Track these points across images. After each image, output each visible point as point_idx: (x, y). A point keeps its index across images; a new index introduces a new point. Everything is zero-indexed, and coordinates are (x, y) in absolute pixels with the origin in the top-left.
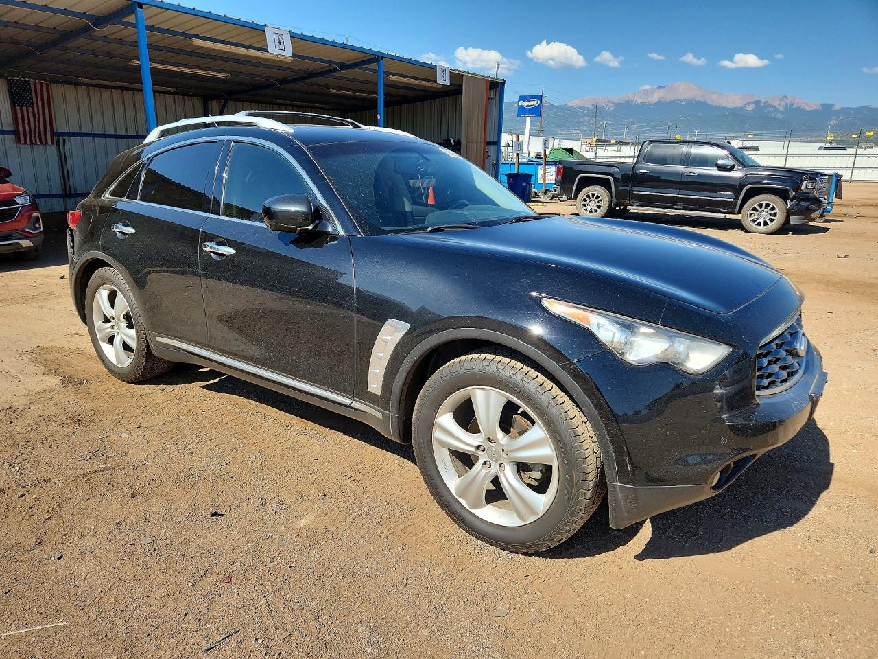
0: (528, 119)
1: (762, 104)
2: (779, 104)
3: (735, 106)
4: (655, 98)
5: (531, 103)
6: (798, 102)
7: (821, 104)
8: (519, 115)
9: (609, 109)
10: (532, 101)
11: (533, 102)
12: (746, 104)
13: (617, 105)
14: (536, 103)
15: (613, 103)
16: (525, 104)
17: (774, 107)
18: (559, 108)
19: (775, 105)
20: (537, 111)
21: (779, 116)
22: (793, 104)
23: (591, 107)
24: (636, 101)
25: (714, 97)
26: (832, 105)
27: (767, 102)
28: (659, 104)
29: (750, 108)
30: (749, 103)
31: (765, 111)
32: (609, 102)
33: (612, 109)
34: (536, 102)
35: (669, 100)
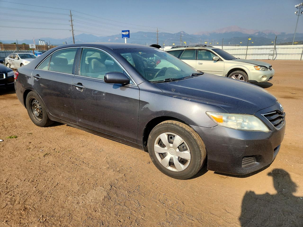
0: (126, 39)
1: (261, 33)
2: (267, 33)
3: (251, 34)
4: (224, 31)
5: (126, 33)
6: (273, 32)
7: (281, 33)
8: (123, 38)
10: (126, 32)
12: (255, 33)
13: (211, 34)
14: (127, 33)
15: (209, 33)
16: (124, 33)
17: (265, 34)
18: (190, 35)
20: (128, 36)
21: (267, 37)
22: (271, 33)
23: (202, 35)
25: (244, 31)
26: (285, 33)
28: (225, 33)
31: (262, 35)
33: (209, 36)
35: (228, 32)
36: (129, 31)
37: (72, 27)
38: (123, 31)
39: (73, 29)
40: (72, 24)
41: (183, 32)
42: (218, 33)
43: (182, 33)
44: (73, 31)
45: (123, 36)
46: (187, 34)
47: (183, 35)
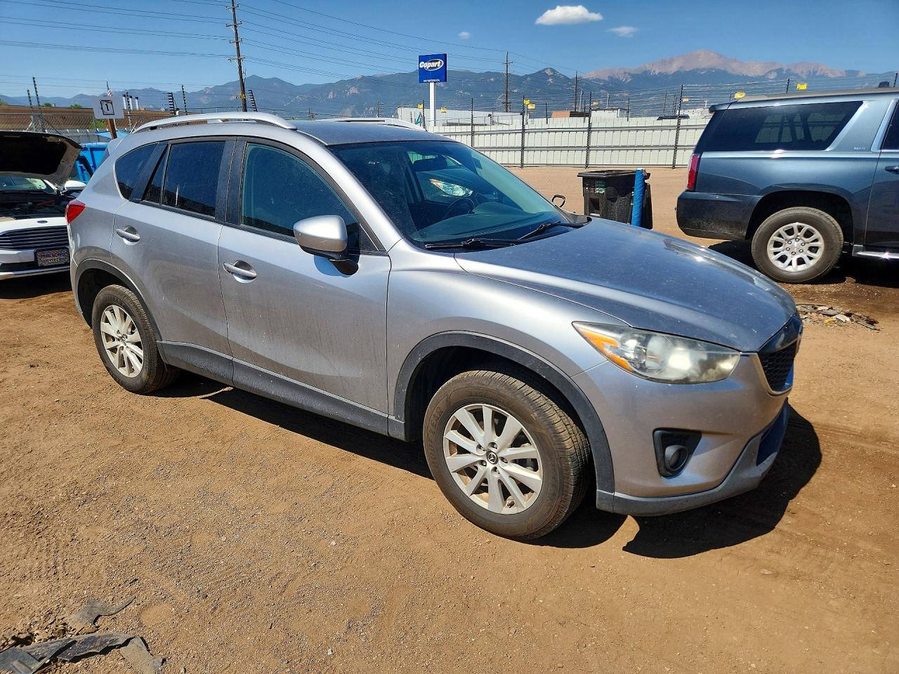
0: (432, 85)
1: (784, 72)
2: (802, 72)
3: (757, 75)
4: (674, 68)
5: (434, 64)
6: (822, 70)
7: (846, 71)
8: (421, 81)
9: (626, 80)
11: (436, 63)
12: (768, 73)
13: (634, 76)
14: (439, 64)
15: (629, 74)
16: (427, 65)
17: (796, 75)
18: (573, 81)
19: (799, 73)
20: (442, 75)
22: (817, 72)
23: (607, 79)
24: (654, 71)
25: (734, 65)
26: (857, 72)
27: (789, 70)
28: (677, 74)
29: (773, 76)
30: (770, 72)
32: (625, 73)
33: (629, 80)
34: (439, 62)
35: (687, 70)
36: (444, 57)
38: (423, 59)
39: (239, 55)
40: (237, 38)
41: (552, 70)
43: (548, 72)
44: (239, 61)
45: (424, 75)
46: (562, 77)
47: (550, 80)
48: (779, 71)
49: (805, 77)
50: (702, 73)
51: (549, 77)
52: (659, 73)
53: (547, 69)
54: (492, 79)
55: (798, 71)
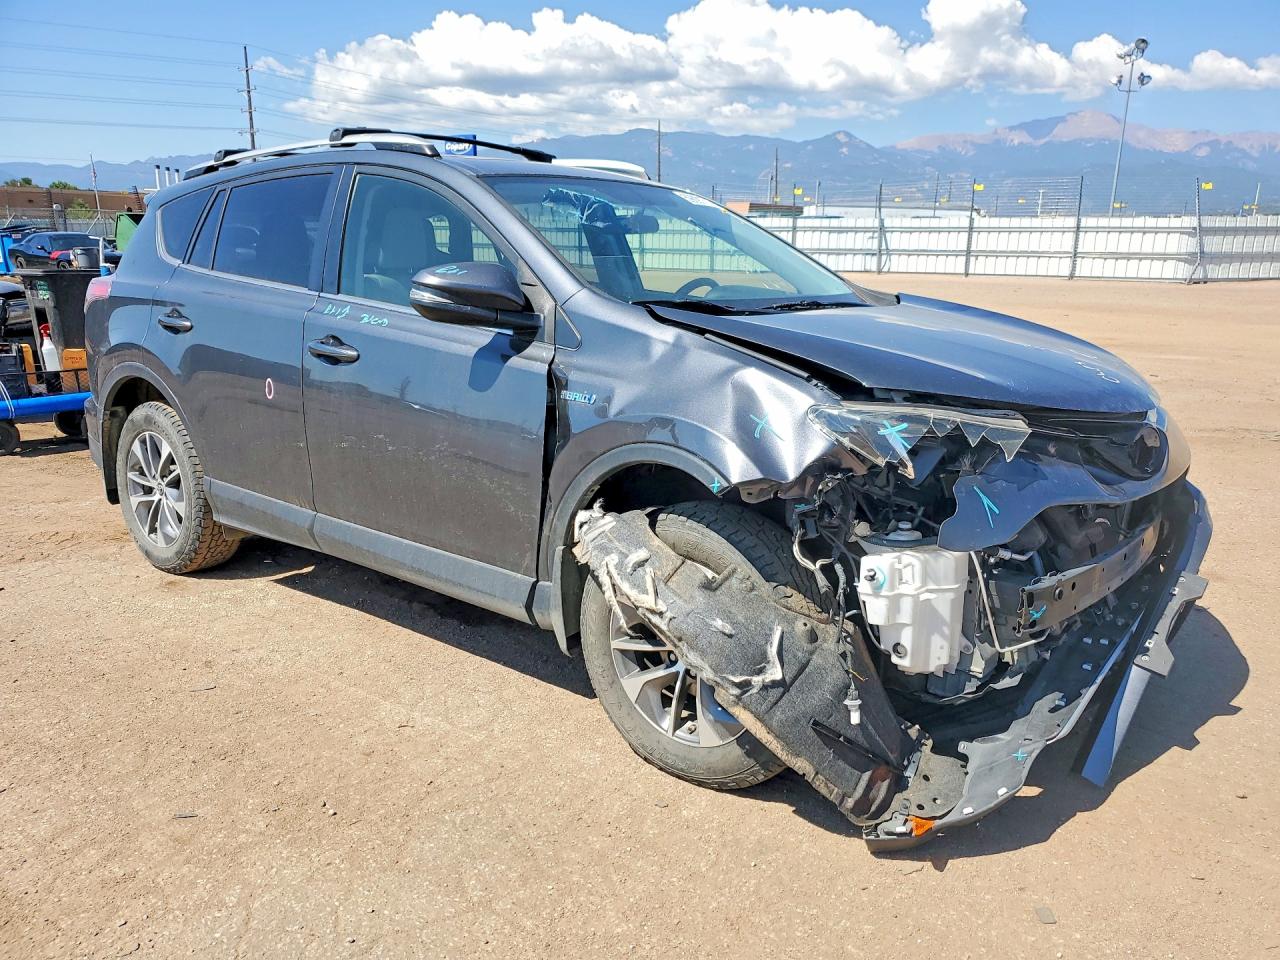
1: (1222, 147)
2: (1252, 147)
3: (1176, 149)
9: (966, 153)
12: (1196, 146)
13: (980, 148)
15: (973, 144)
17: (1242, 151)
18: (881, 152)
19: (1246, 148)
21: (1251, 166)
22: (1274, 147)
23: (936, 150)
24: (1012, 141)
25: (1141, 135)
27: (1230, 142)
28: (1050, 145)
29: (1203, 152)
30: (1199, 146)
31: (1228, 157)
32: (965, 142)
33: (971, 153)
35: (1065, 140)
37: (251, 119)
39: (252, 126)
40: (250, 106)
41: (847, 134)
42: (1016, 142)
43: (842, 138)
46: (864, 146)
47: (844, 150)
48: (1214, 144)
49: (1255, 154)
50: (1089, 145)
51: (842, 145)
52: (1021, 143)
53: (839, 132)
54: (751, 147)
55: (1244, 145)
